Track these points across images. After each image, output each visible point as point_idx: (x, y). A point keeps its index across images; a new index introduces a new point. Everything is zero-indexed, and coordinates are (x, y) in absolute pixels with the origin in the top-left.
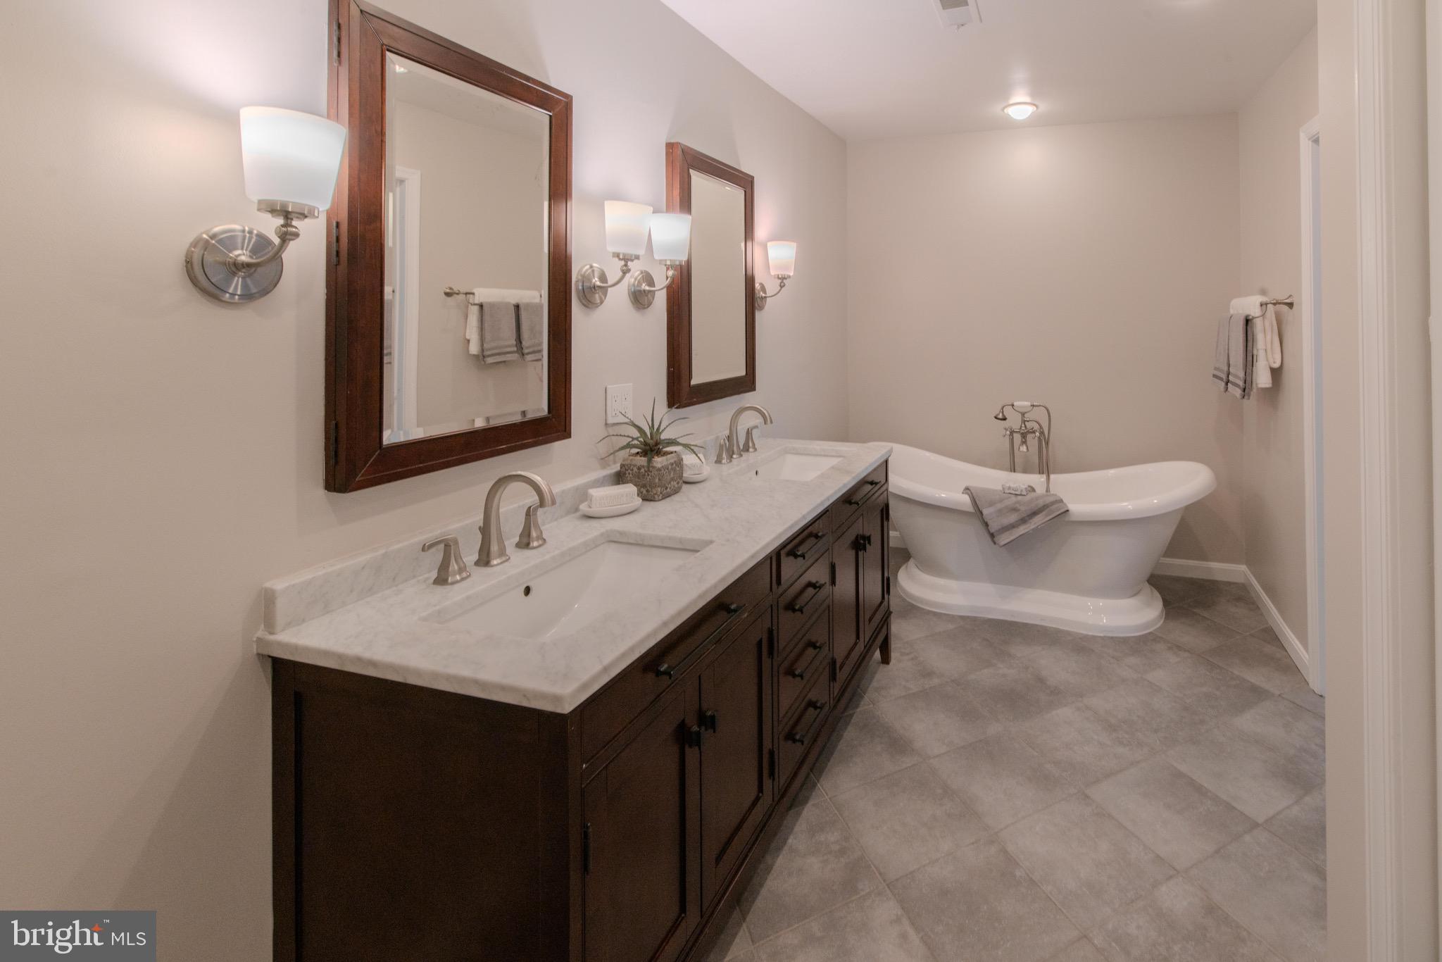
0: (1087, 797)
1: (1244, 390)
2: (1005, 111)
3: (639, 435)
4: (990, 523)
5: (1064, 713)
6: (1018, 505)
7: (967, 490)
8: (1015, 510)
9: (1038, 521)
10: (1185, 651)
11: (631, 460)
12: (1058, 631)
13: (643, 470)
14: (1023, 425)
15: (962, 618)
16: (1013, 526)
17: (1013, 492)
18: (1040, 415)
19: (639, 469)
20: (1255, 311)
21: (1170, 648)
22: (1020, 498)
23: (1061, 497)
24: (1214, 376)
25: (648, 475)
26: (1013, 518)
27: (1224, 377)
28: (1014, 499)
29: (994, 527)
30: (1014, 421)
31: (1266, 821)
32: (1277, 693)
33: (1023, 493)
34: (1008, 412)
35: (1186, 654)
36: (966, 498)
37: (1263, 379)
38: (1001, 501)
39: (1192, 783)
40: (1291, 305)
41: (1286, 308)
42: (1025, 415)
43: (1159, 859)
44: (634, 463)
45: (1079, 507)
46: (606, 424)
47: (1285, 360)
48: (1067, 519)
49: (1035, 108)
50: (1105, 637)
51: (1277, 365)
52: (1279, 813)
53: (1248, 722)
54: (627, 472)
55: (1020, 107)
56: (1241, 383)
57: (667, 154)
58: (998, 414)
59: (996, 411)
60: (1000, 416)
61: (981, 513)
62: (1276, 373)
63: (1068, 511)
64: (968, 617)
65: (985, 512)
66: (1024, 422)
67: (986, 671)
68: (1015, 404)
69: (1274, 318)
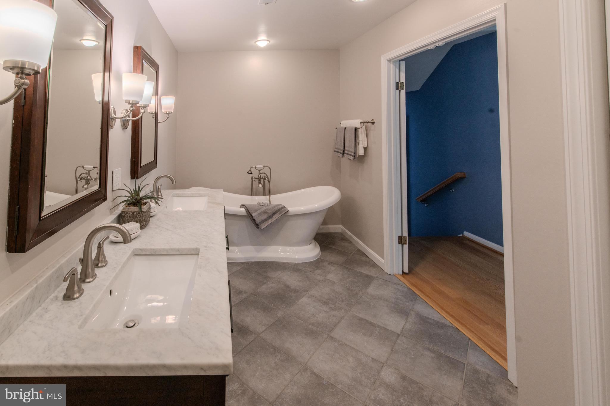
0: (332, 338)
1: (354, 156)
2: (256, 43)
3: (130, 195)
4: (256, 219)
5: (304, 300)
6: (267, 210)
7: (243, 206)
8: (265, 212)
9: (277, 216)
10: (335, 264)
11: (129, 208)
12: (284, 263)
13: (135, 214)
14: (259, 176)
15: (242, 263)
16: (266, 220)
17: (264, 205)
18: (267, 171)
19: (133, 213)
20: (358, 126)
21: (329, 264)
22: (267, 207)
23: (285, 205)
24: (335, 151)
25: (139, 216)
26: (265, 216)
27: (342, 152)
28: (264, 208)
29: (258, 221)
30: (256, 174)
31: (401, 332)
32: (376, 276)
33: (268, 205)
34: (253, 170)
35: (336, 266)
36: (243, 210)
37: (361, 152)
38: (259, 209)
39: (367, 322)
40: (373, 123)
41: (370, 124)
42: (260, 171)
43: (373, 360)
44: (130, 210)
45: (292, 209)
46: (112, 191)
47: (369, 145)
48: (287, 214)
49: (269, 42)
50: (303, 263)
51: (366, 146)
52: (403, 328)
53: (372, 290)
54: (126, 215)
55: (262, 41)
56: (353, 154)
57: (134, 51)
58: (249, 171)
59: (248, 170)
60: (250, 172)
61: (252, 216)
62: (365, 149)
63: (288, 211)
64: (244, 262)
65: (254, 215)
66: (260, 174)
67: (263, 286)
68: (256, 166)
69: (365, 128)
